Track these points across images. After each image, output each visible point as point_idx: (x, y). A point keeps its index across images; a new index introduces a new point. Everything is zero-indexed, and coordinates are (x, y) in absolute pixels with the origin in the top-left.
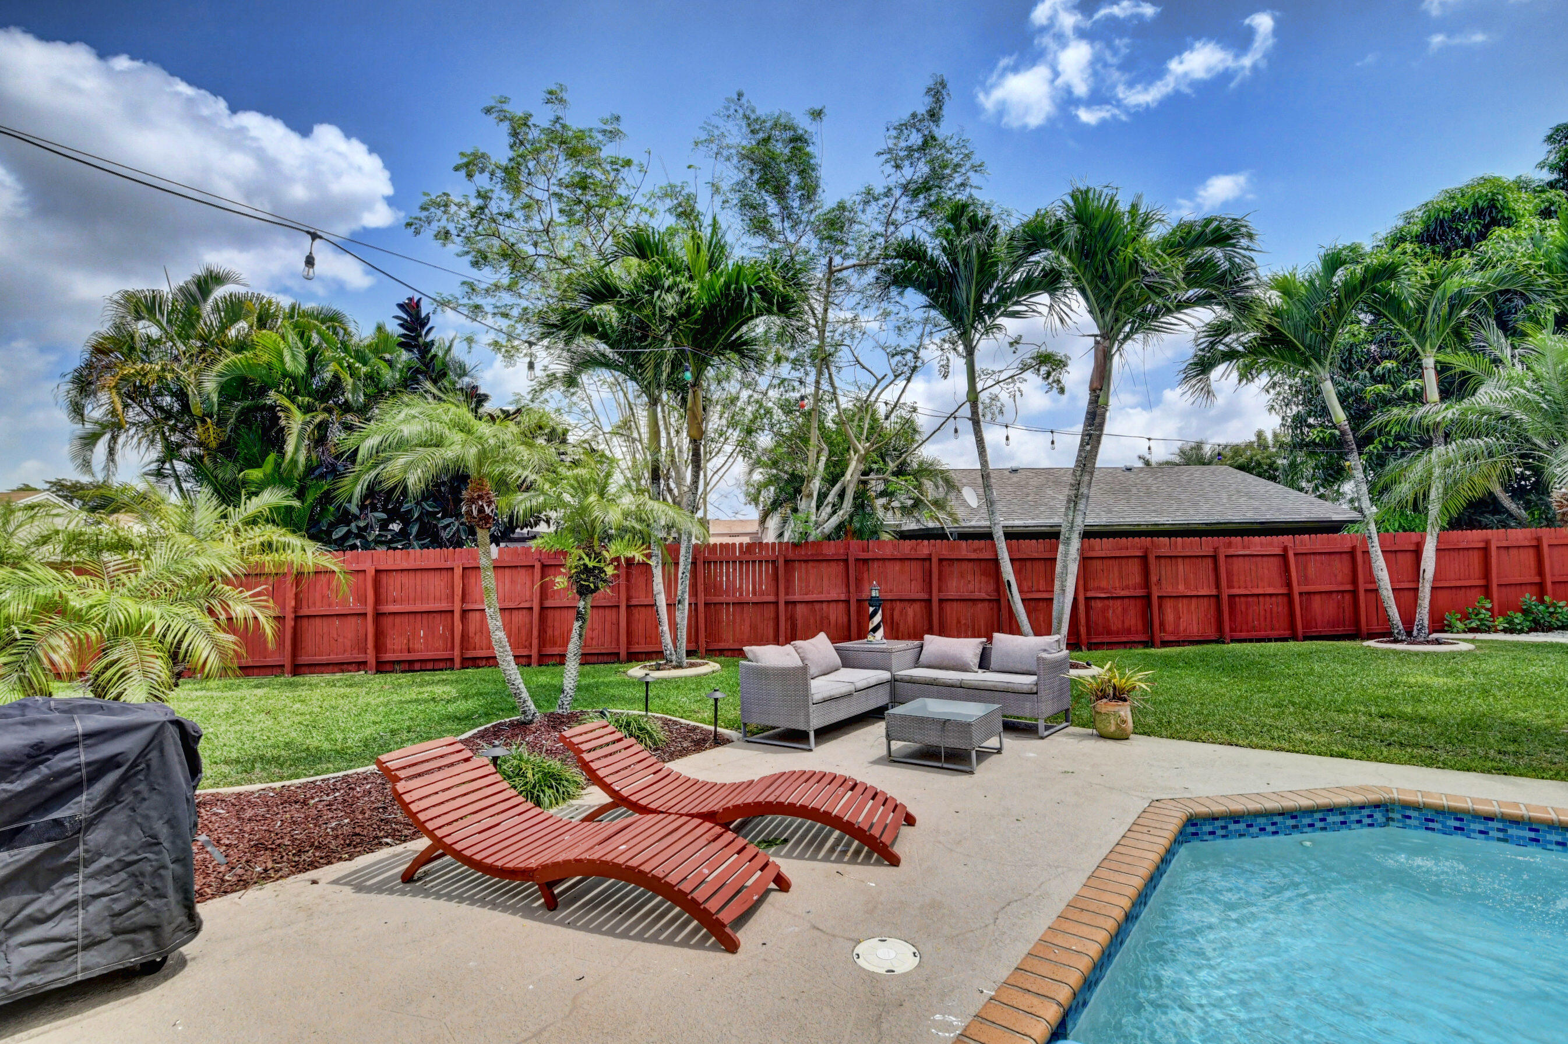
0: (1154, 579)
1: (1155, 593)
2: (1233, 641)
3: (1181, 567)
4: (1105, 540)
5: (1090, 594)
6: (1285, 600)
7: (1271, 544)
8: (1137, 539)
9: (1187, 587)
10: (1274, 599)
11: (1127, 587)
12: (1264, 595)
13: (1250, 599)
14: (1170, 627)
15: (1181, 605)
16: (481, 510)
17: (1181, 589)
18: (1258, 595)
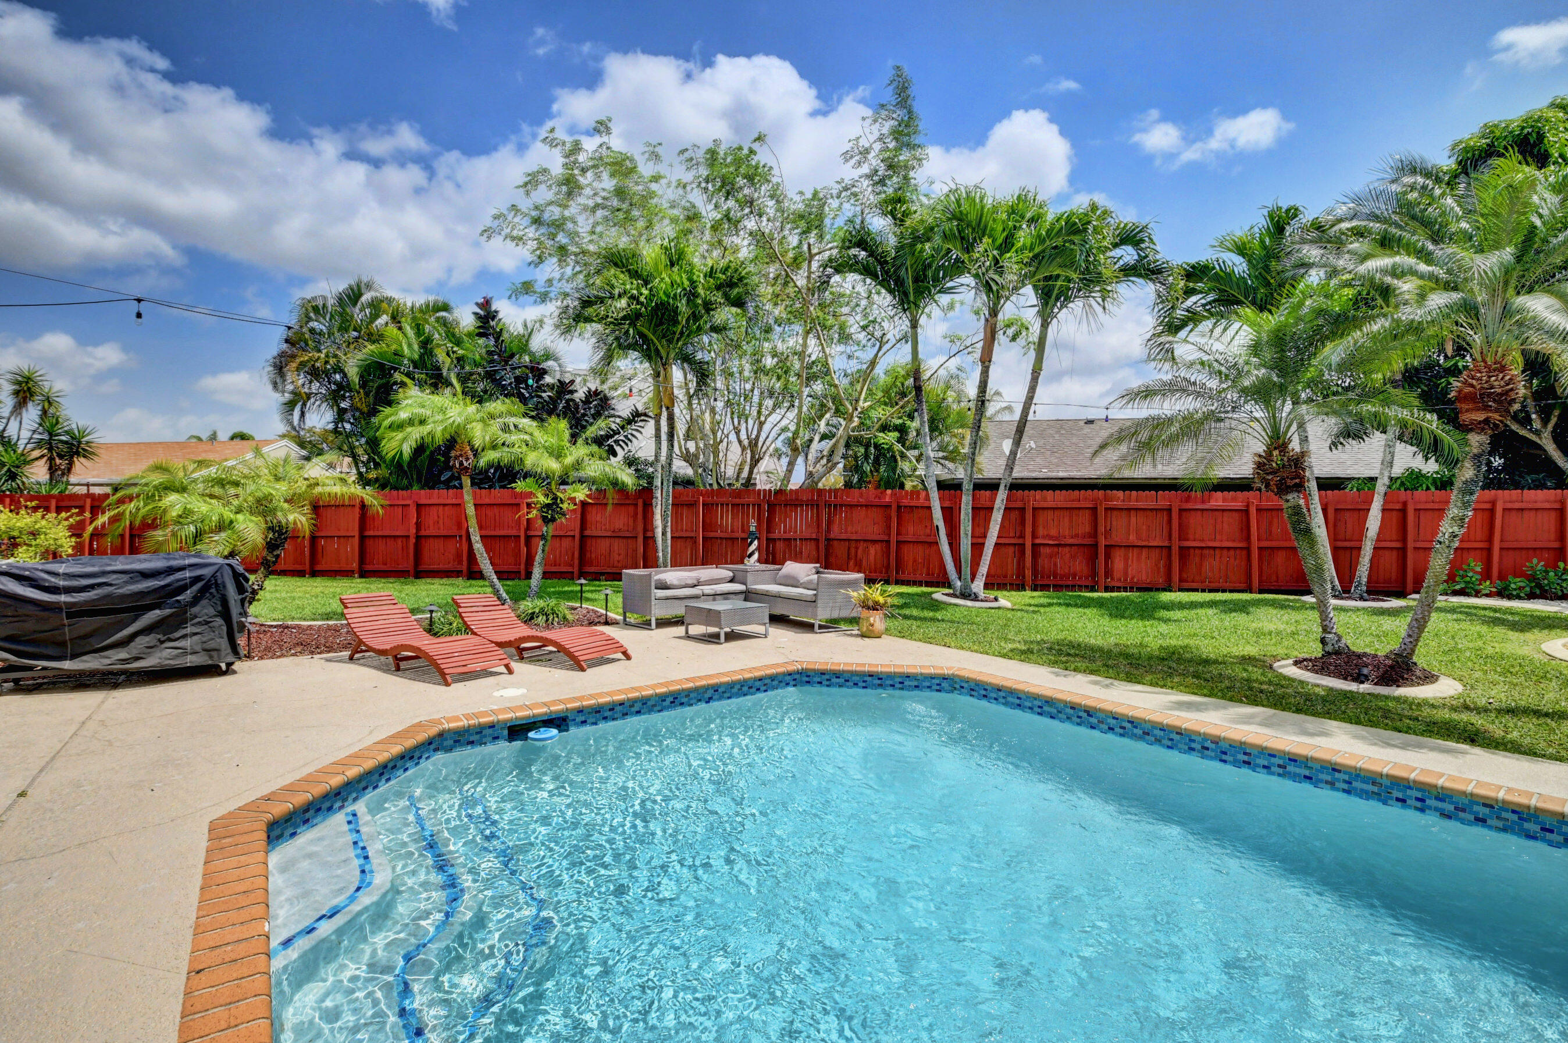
0: (1101, 529)
1: (1102, 542)
2: (1181, 590)
3: (1133, 519)
4: (1058, 492)
5: (1038, 541)
6: (1244, 553)
7: (1234, 499)
8: (1089, 492)
9: (1139, 538)
10: (1232, 552)
11: (1077, 536)
12: (1222, 548)
13: (1206, 552)
14: (1116, 575)
15: (1132, 554)
16: (461, 464)
17: (1133, 539)
18: (1214, 548)
